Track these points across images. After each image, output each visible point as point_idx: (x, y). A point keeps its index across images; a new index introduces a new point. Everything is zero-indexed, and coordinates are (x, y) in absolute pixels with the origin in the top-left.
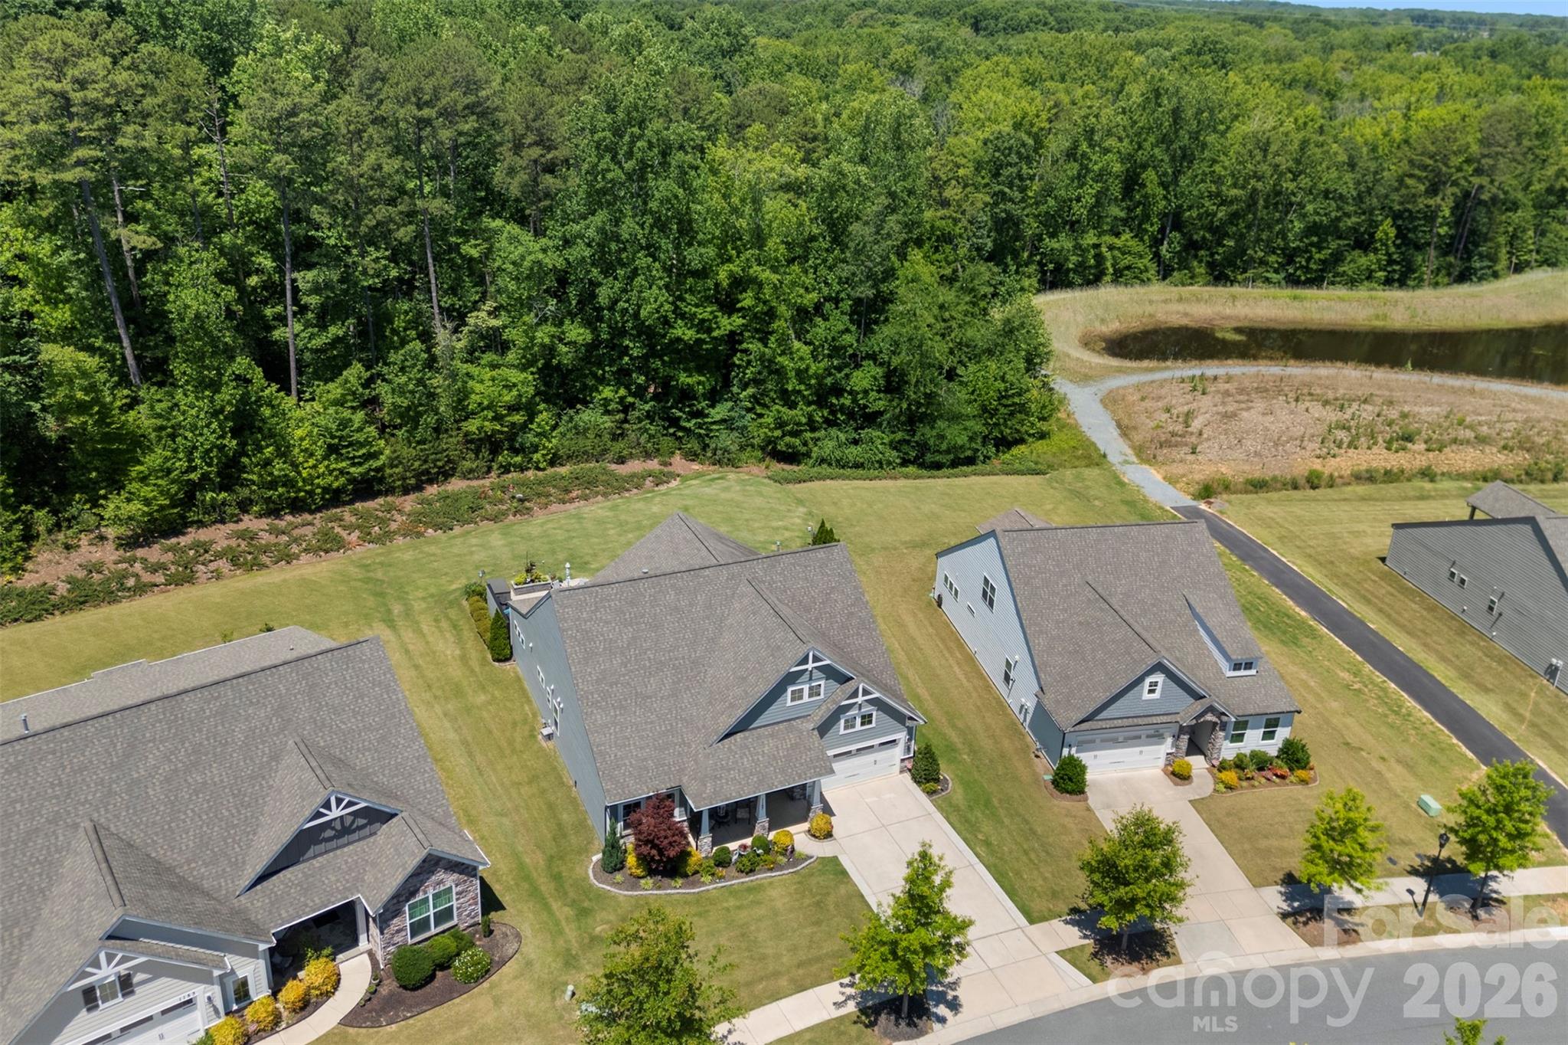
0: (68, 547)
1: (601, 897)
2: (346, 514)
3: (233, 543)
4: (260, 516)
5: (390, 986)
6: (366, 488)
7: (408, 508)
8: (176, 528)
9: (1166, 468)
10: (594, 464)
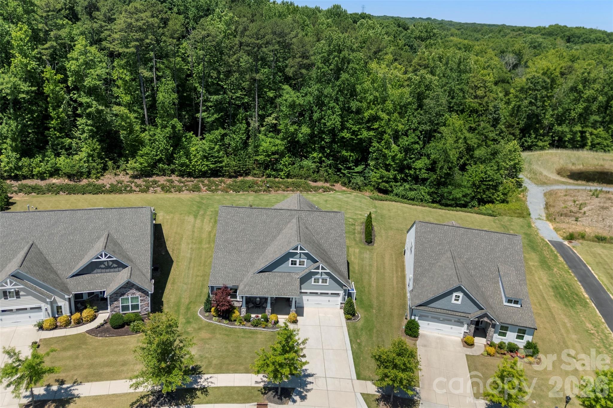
0: (116, 175)
1: (198, 319)
2: (206, 181)
3: (165, 183)
4: (178, 176)
5: (108, 325)
6: (216, 173)
7: (228, 182)
8: (150, 175)
9: (558, 224)
10: (303, 180)
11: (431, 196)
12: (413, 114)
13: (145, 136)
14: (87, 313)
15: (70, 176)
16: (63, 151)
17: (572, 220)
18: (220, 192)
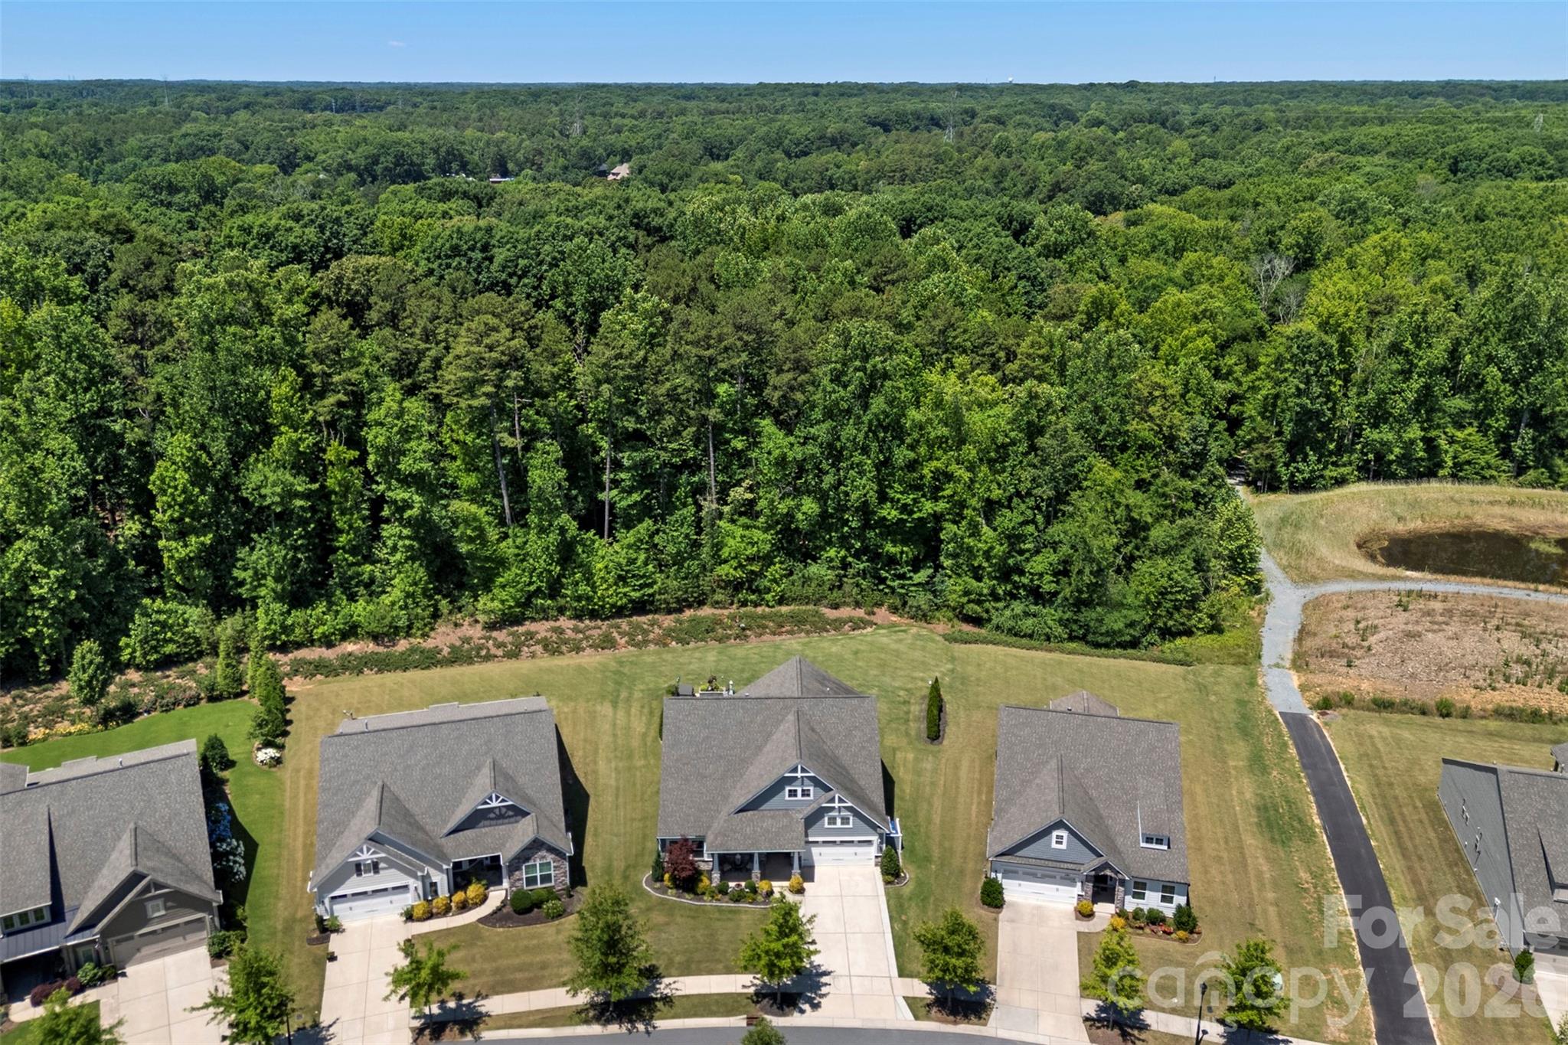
0: (456, 625)
2: (624, 624)
3: (549, 635)
4: (570, 618)
5: (508, 909)
6: (641, 607)
7: (665, 625)
8: (518, 620)
9: (1310, 676)
10: (811, 607)
11: (1066, 627)
12: (1021, 462)
13: (507, 548)
14: (473, 890)
15: (376, 637)
16: (362, 590)
17: (1339, 665)
18: (652, 647)
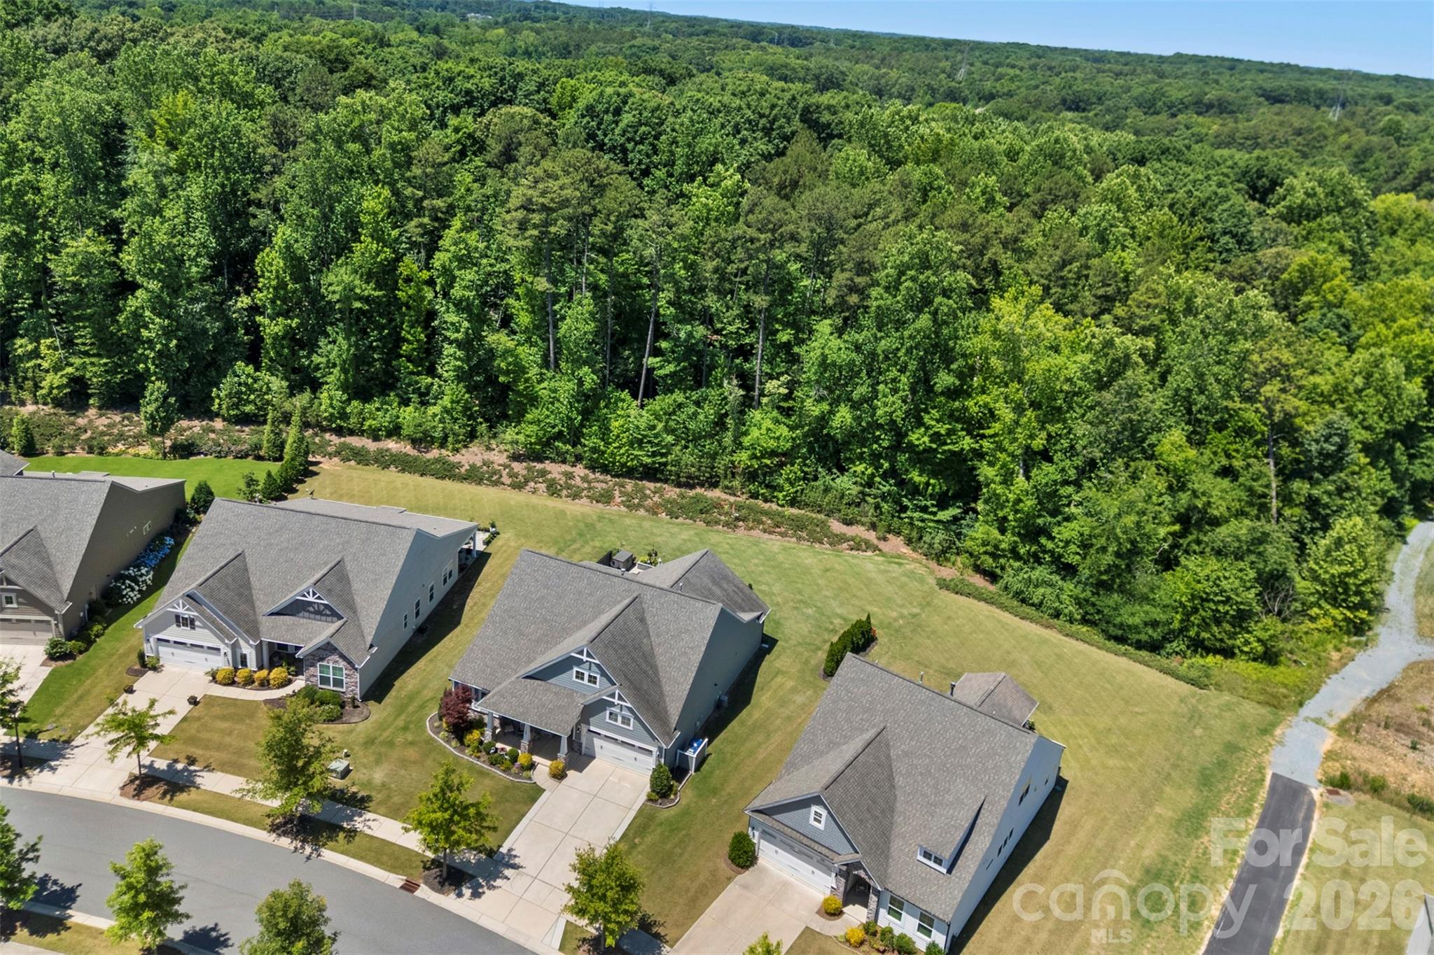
0: (487, 448)
4: (584, 467)
7: (667, 496)
9: (1351, 744)
10: (822, 517)
11: (1080, 607)
12: (1082, 416)
14: (278, 673)
15: (415, 442)
17: (1400, 744)
18: (642, 512)
